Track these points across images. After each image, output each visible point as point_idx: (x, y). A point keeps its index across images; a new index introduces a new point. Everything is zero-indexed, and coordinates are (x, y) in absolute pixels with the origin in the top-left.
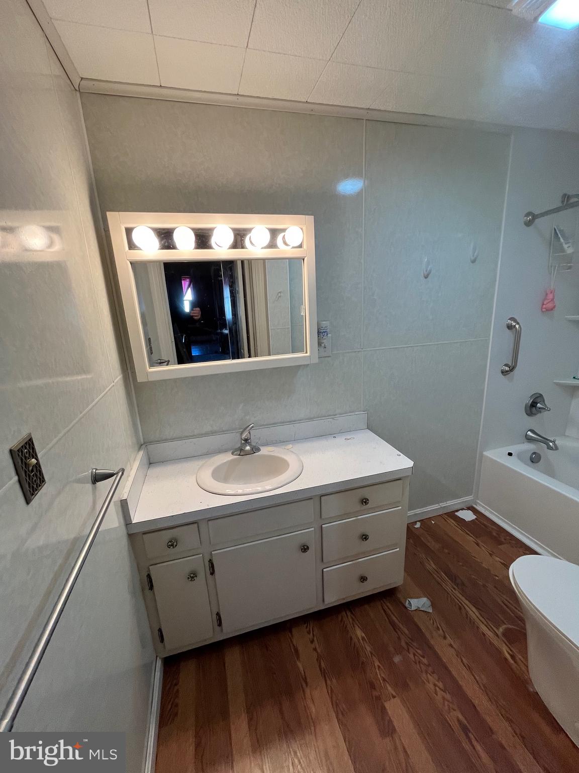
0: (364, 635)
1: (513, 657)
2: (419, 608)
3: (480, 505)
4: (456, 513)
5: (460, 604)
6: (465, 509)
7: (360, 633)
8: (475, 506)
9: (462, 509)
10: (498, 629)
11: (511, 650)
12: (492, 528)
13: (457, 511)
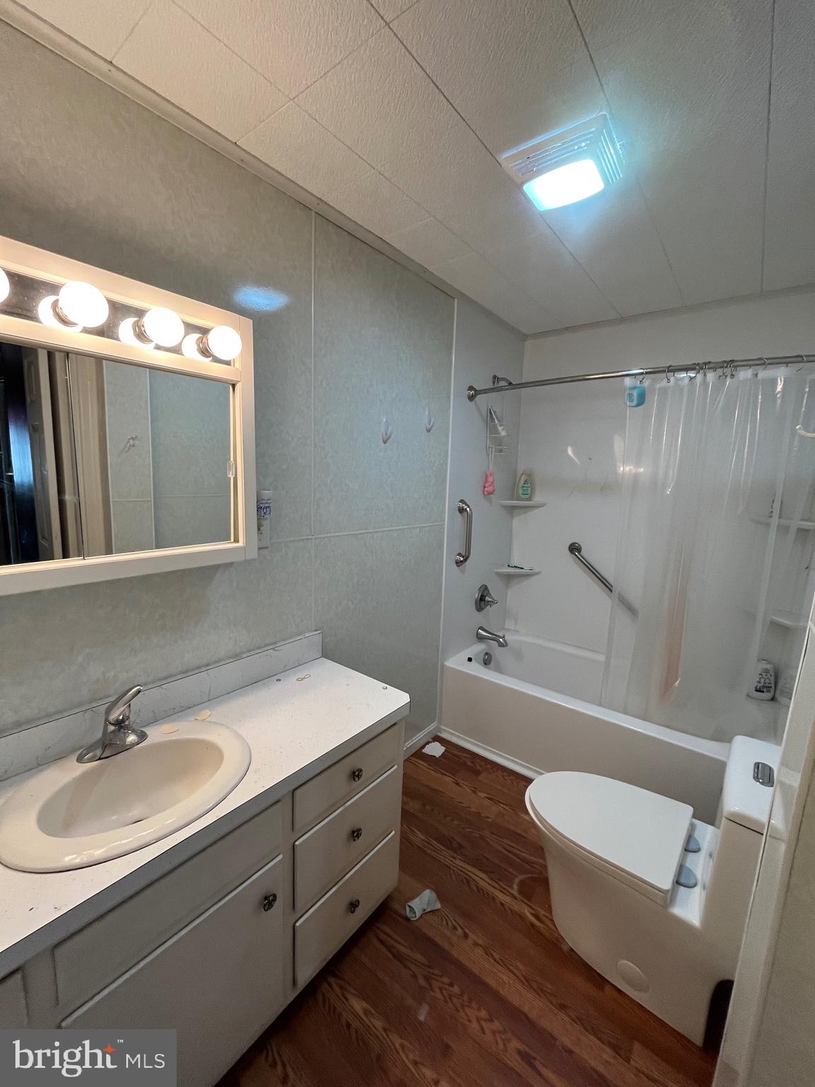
0: (365, 1005)
1: (537, 917)
2: (424, 910)
3: (445, 730)
4: (423, 751)
5: (466, 876)
6: (431, 742)
7: (358, 1005)
8: (439, 734)
9: (428, 743)
10: (511, 887)
11: (533, 909)
12: (465, 757)
13: (423, 747)
